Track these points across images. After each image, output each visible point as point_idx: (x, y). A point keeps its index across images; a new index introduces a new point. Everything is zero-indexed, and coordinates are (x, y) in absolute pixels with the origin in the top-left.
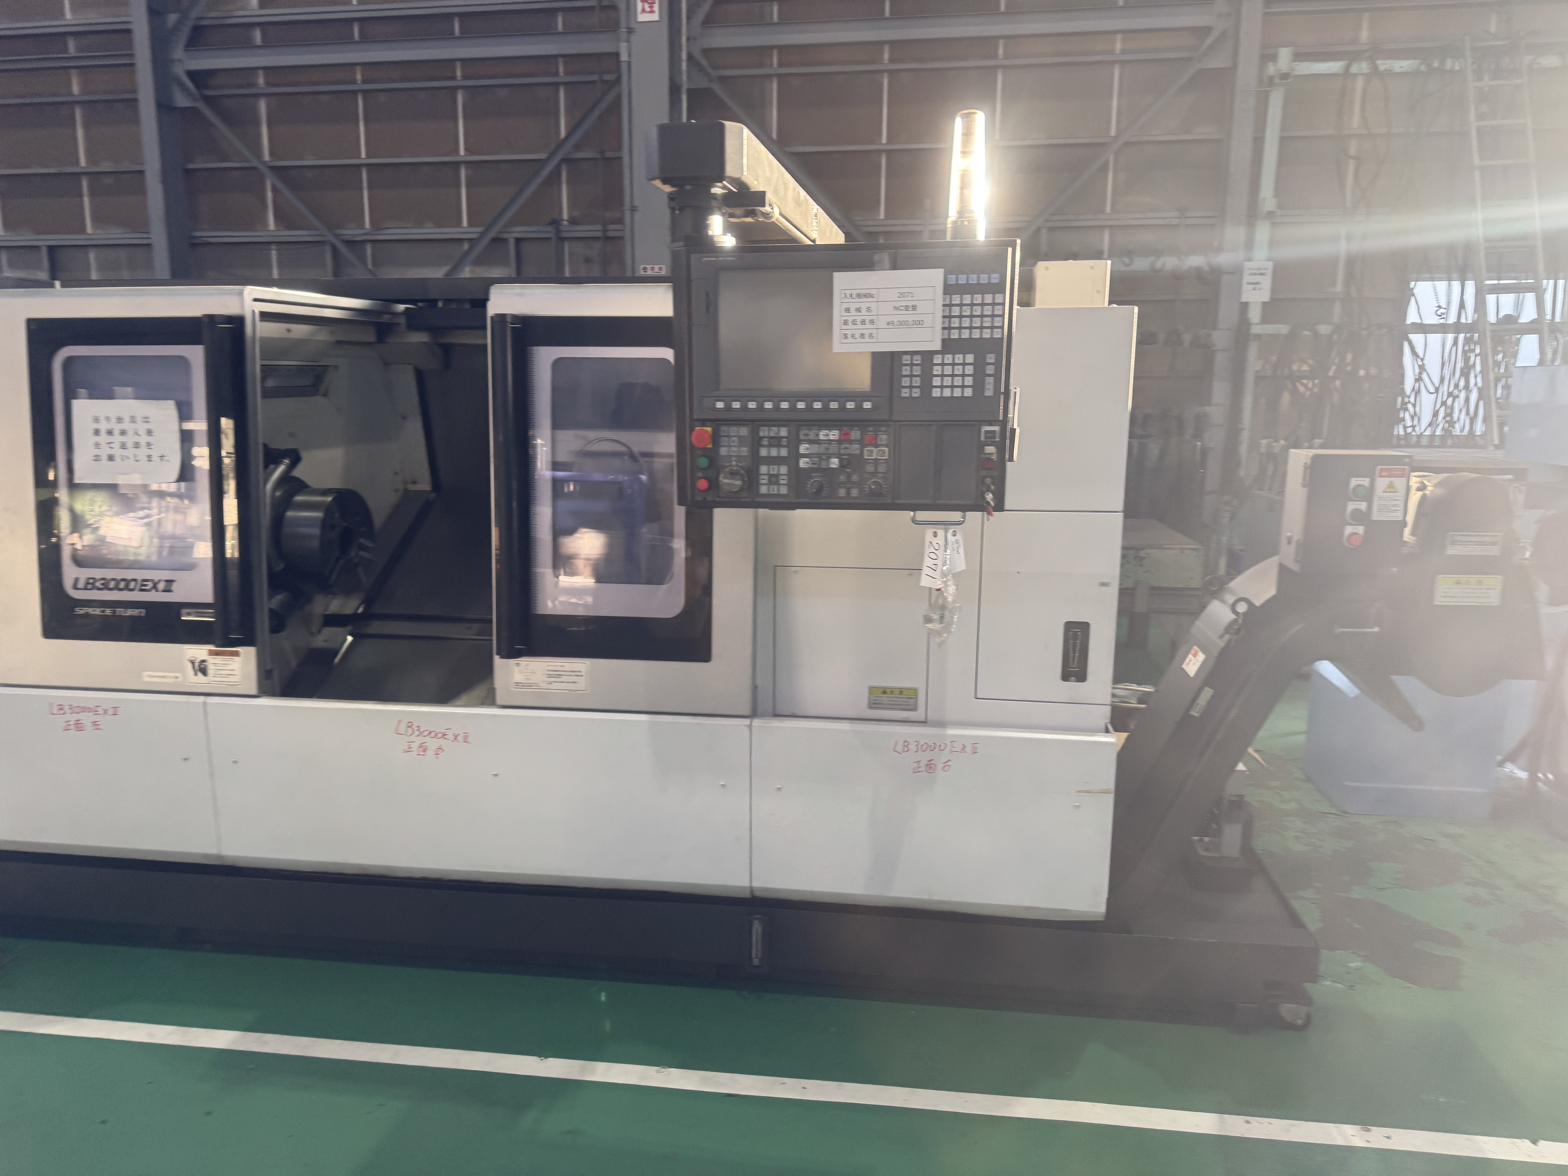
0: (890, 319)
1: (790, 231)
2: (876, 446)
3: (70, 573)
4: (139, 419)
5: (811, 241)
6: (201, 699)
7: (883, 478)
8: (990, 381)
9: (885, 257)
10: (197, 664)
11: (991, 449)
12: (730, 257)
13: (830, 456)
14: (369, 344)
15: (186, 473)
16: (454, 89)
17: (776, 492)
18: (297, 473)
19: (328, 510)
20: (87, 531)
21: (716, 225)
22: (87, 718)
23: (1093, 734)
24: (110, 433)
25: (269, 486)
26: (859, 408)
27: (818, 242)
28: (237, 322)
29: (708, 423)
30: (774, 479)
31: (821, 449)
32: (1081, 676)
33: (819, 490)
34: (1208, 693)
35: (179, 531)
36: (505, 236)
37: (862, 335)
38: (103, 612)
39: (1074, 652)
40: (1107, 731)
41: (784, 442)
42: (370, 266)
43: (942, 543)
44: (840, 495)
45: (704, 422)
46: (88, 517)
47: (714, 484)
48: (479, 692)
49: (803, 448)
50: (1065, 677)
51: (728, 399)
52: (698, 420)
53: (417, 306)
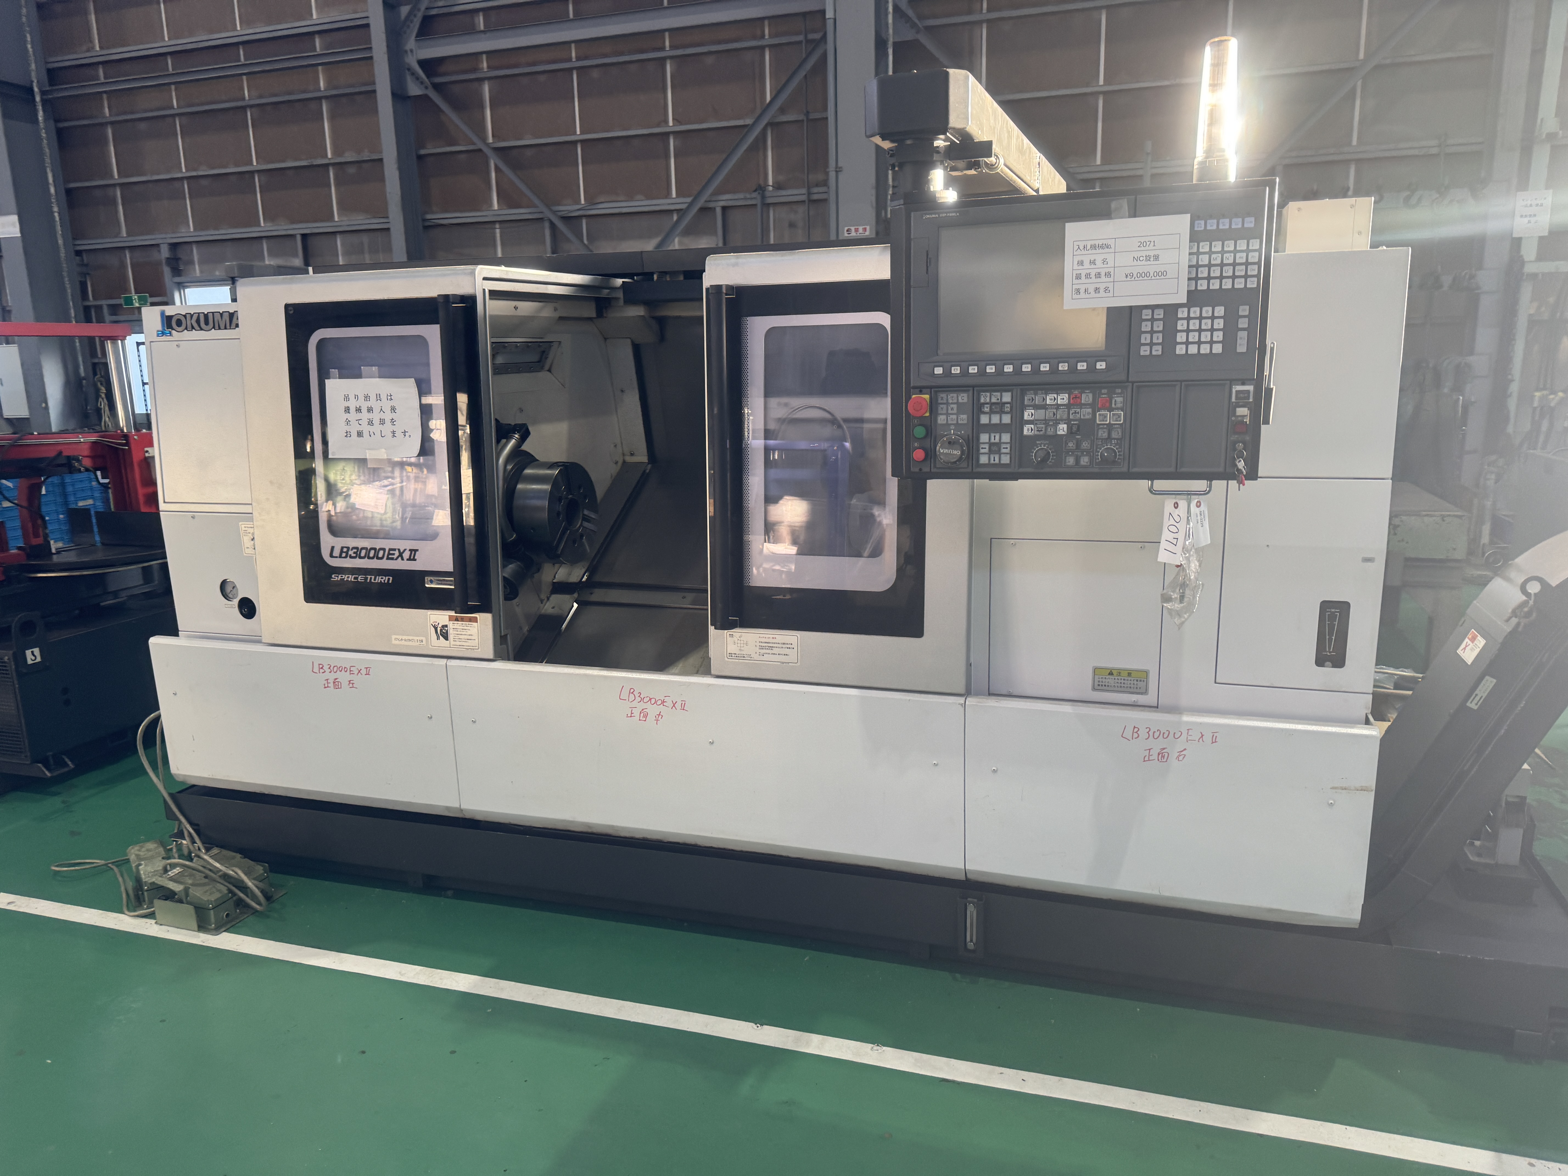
0: (1128, 271)
1: (1014, 182)
2: (1110, 410)
3: (327, 541)
4: (384, 397)
5: (1035, 191)
6: (444, 661)
7: (1116, 444)
8: (1243, 336)
9: (1124, 204)
10: (439, 629)
11: (1242, 411)
12: (952, 212)
13: (1057, 422)
14: (590, 319)
15: (426, 448)
16: (664, 59)
17: (997, 461)
18: (525, 447)
19: (555, 484)
20: (339, 498)
21: (937, 179)
22: (343, 677)
23: (1353, 725)
24: (359, 410)
25: (501, 460)
26: (1092, 369)
27: (1041, 193)
28: (469, 301)
29: (924, 390)
30: (994, 448)
31: (1049, 414)
32: (1339, 662)
33: (1044, 460)
34: (1489, 683)
35: (419, 500)
36: (711, 205)
37: (1097, 290)
38: (356, 578)
39: (1331, 634)
40: (1367, 722)
41: (1007, 408)
42: (585, 242)
43: (1184, 515)
44: (1068, 464)
45: (921, 390)
46: (340, 485)
47: (930, 454)
48: (693, 659)
49: (1027, 415)
50: (1320, 662)
51: (947, 365)
52: (914, 388)
53: (633, 279)
